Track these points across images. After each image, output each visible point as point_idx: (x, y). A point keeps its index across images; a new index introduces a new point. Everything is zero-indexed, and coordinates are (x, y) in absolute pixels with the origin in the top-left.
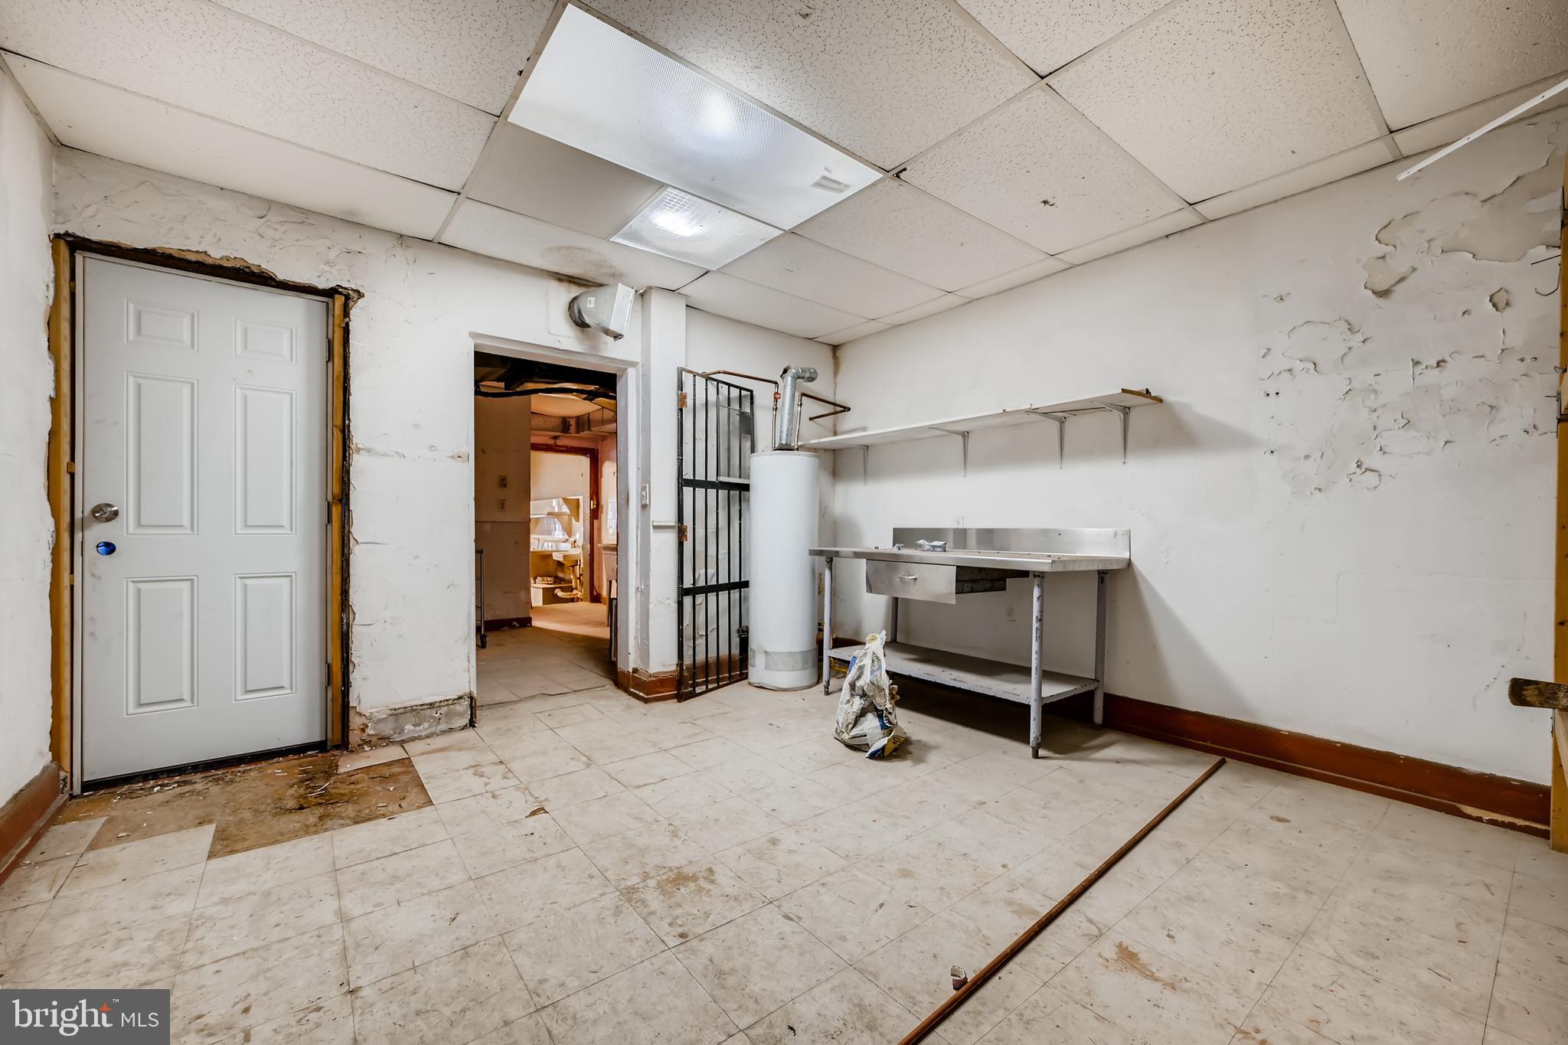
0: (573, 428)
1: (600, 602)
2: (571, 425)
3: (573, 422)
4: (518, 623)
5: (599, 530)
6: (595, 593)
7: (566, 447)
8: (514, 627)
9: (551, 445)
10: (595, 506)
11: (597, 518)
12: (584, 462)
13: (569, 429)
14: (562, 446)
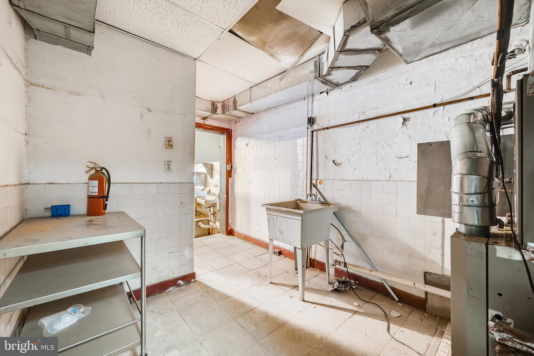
0: (219, 110)
1: (233, 235)
2: (218, 108)
3: (219, 106)
4: (183, 280)
5: (233, 185)
6: (229, 229)
7: (212, 126)
8: (180, 285)
9: (201, 124)
10: (230, 169)
11: (231, 177)
12: (223, 138)
13: (216, 111)
14: (209, 125)
